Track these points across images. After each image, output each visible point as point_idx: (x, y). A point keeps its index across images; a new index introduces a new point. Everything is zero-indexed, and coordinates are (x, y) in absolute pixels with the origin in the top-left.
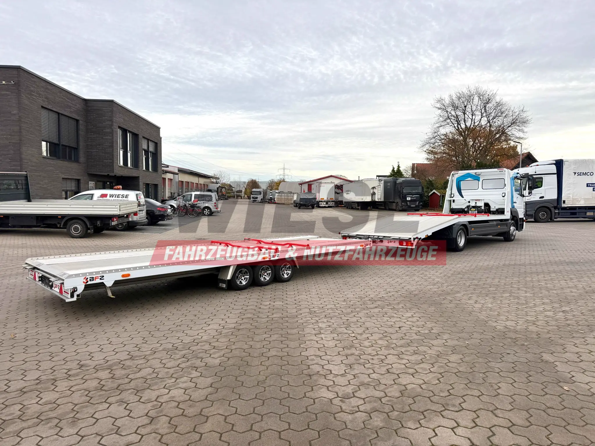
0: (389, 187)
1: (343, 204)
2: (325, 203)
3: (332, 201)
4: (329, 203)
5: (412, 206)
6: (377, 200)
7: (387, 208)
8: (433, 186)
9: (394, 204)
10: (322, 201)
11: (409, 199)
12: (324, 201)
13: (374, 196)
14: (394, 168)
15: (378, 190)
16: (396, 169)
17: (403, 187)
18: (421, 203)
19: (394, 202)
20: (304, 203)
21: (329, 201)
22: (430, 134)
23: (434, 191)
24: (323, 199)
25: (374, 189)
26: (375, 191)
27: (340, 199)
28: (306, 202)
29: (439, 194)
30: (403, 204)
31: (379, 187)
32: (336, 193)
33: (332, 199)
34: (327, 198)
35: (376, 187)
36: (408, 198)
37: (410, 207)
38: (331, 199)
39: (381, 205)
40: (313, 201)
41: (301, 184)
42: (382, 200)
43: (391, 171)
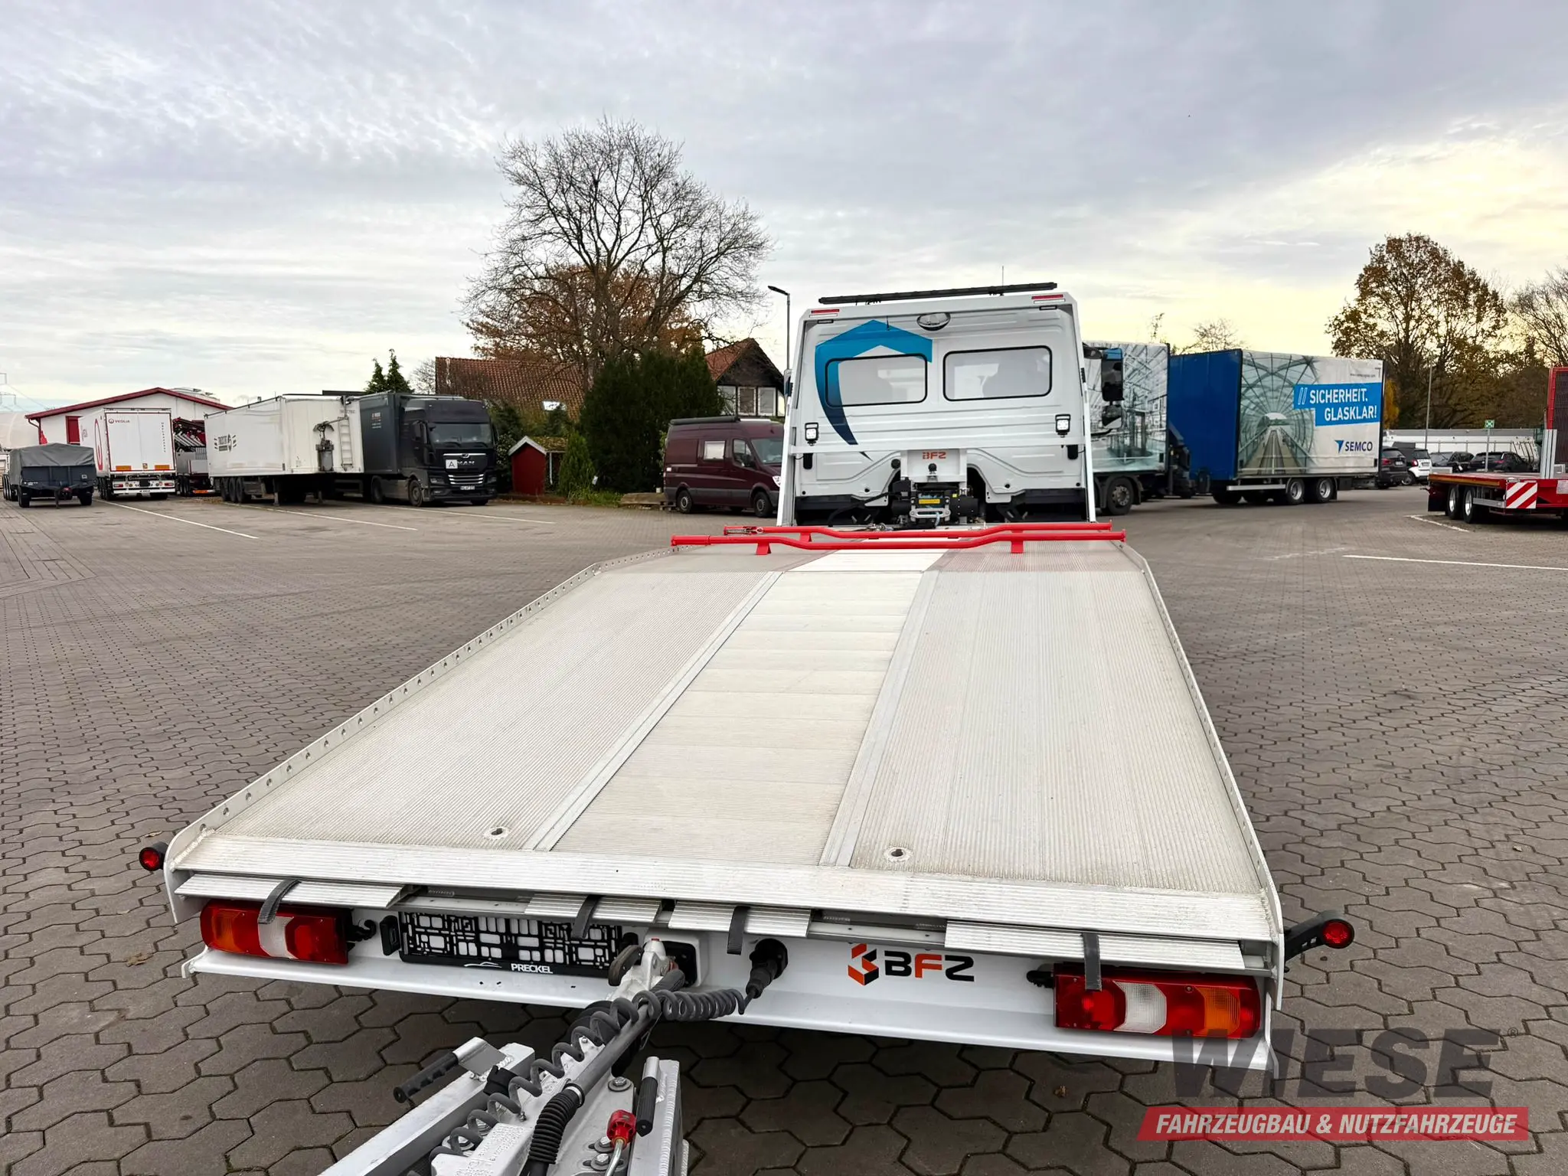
0: (376, 426)
1: (208, 486)
2: (135, 484)
3: (167, 477)
4: (153, 484)
5: (465, 488)
6: (338, 468)
7: (377, 496)
8: (519, 425)
9: (404, 482)
10: (122, 478)
11: (452, 464)
12: (134, 478)
13: (327, 454)
14: (379, 370)
15: (341, 435)
16: (385, 372)
17: (430, 425)
18: (494, 480)
19: (401, 477)
20: (45, 485)
21: (154, 477)
22: (498, 257)
23: (526, 440)
24: (128, 468)
25: (327, 431)
26: (332, 437)
27: (197, 467)
28: (52, 481)
29: (543, 450)
30: (434, 481)
31: (345, 422)
32: (177, 446)
33: (166, 468)
34: (145, 466)
35: (335, 425)
36: (448, 462)
37: (456, 491)
38: (158, 468)
39: (354, 487)
40: (84, 477)
41: (38, 418)
42: (358, 467)
43: (370, 378)
